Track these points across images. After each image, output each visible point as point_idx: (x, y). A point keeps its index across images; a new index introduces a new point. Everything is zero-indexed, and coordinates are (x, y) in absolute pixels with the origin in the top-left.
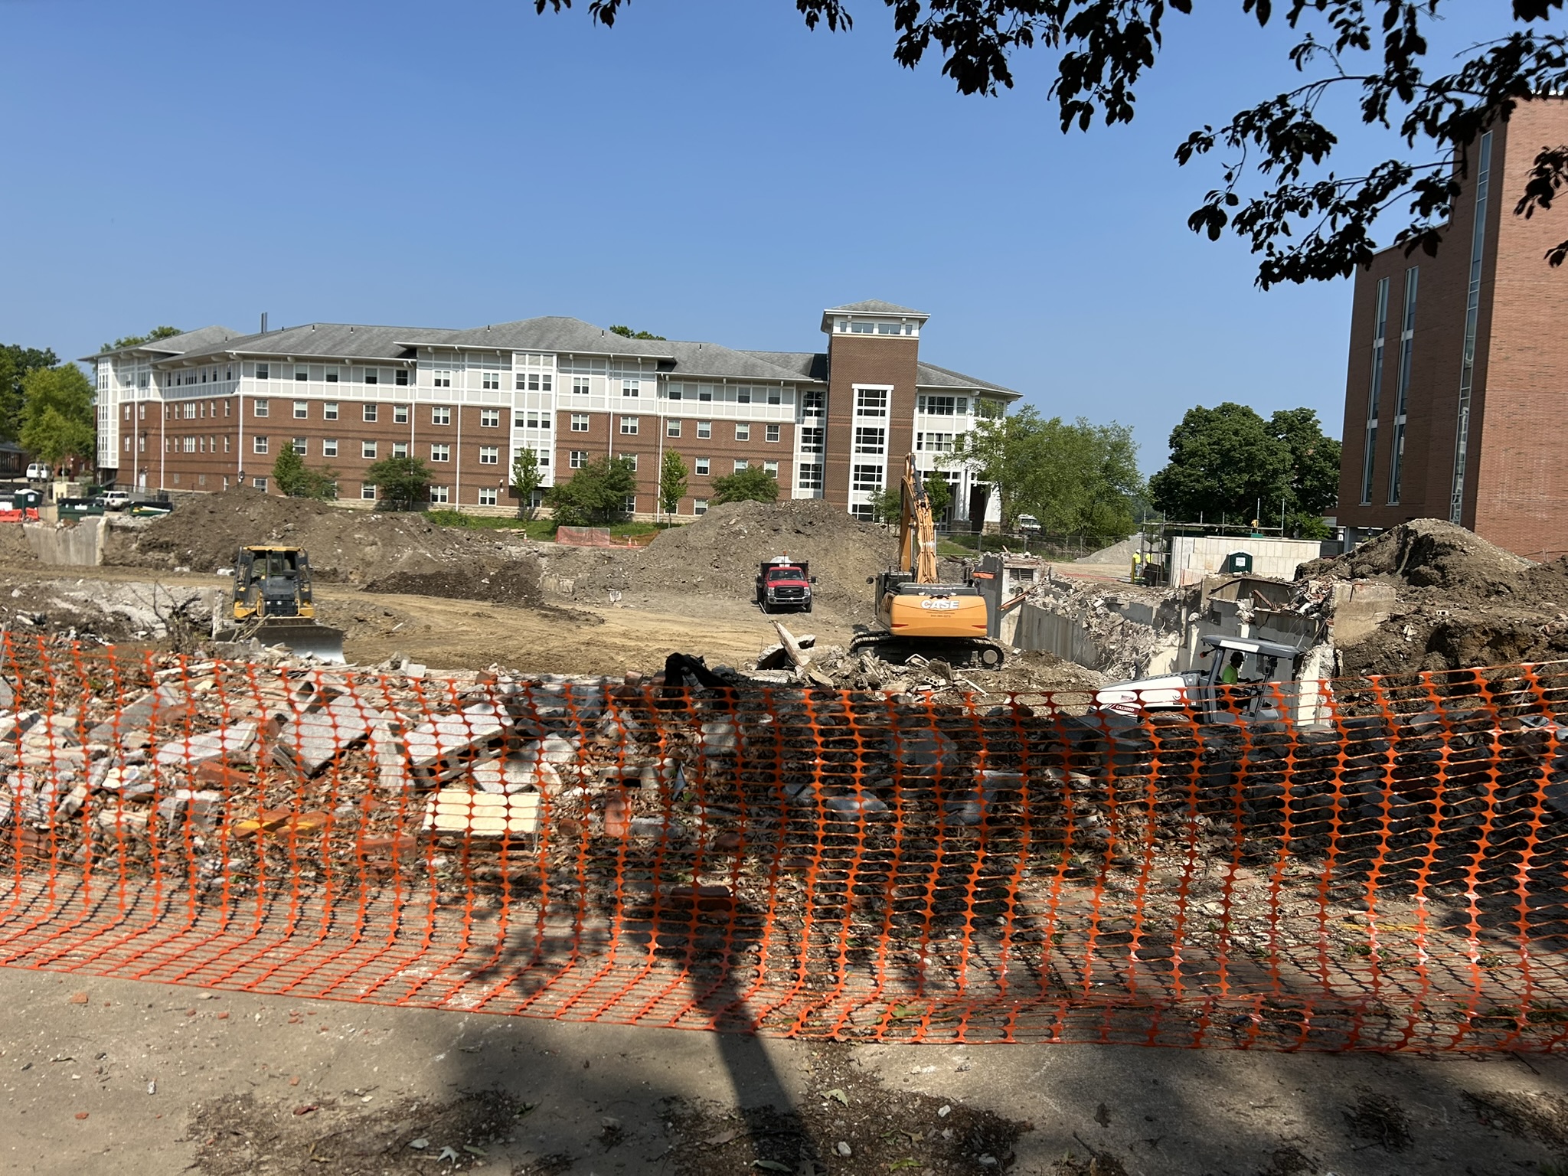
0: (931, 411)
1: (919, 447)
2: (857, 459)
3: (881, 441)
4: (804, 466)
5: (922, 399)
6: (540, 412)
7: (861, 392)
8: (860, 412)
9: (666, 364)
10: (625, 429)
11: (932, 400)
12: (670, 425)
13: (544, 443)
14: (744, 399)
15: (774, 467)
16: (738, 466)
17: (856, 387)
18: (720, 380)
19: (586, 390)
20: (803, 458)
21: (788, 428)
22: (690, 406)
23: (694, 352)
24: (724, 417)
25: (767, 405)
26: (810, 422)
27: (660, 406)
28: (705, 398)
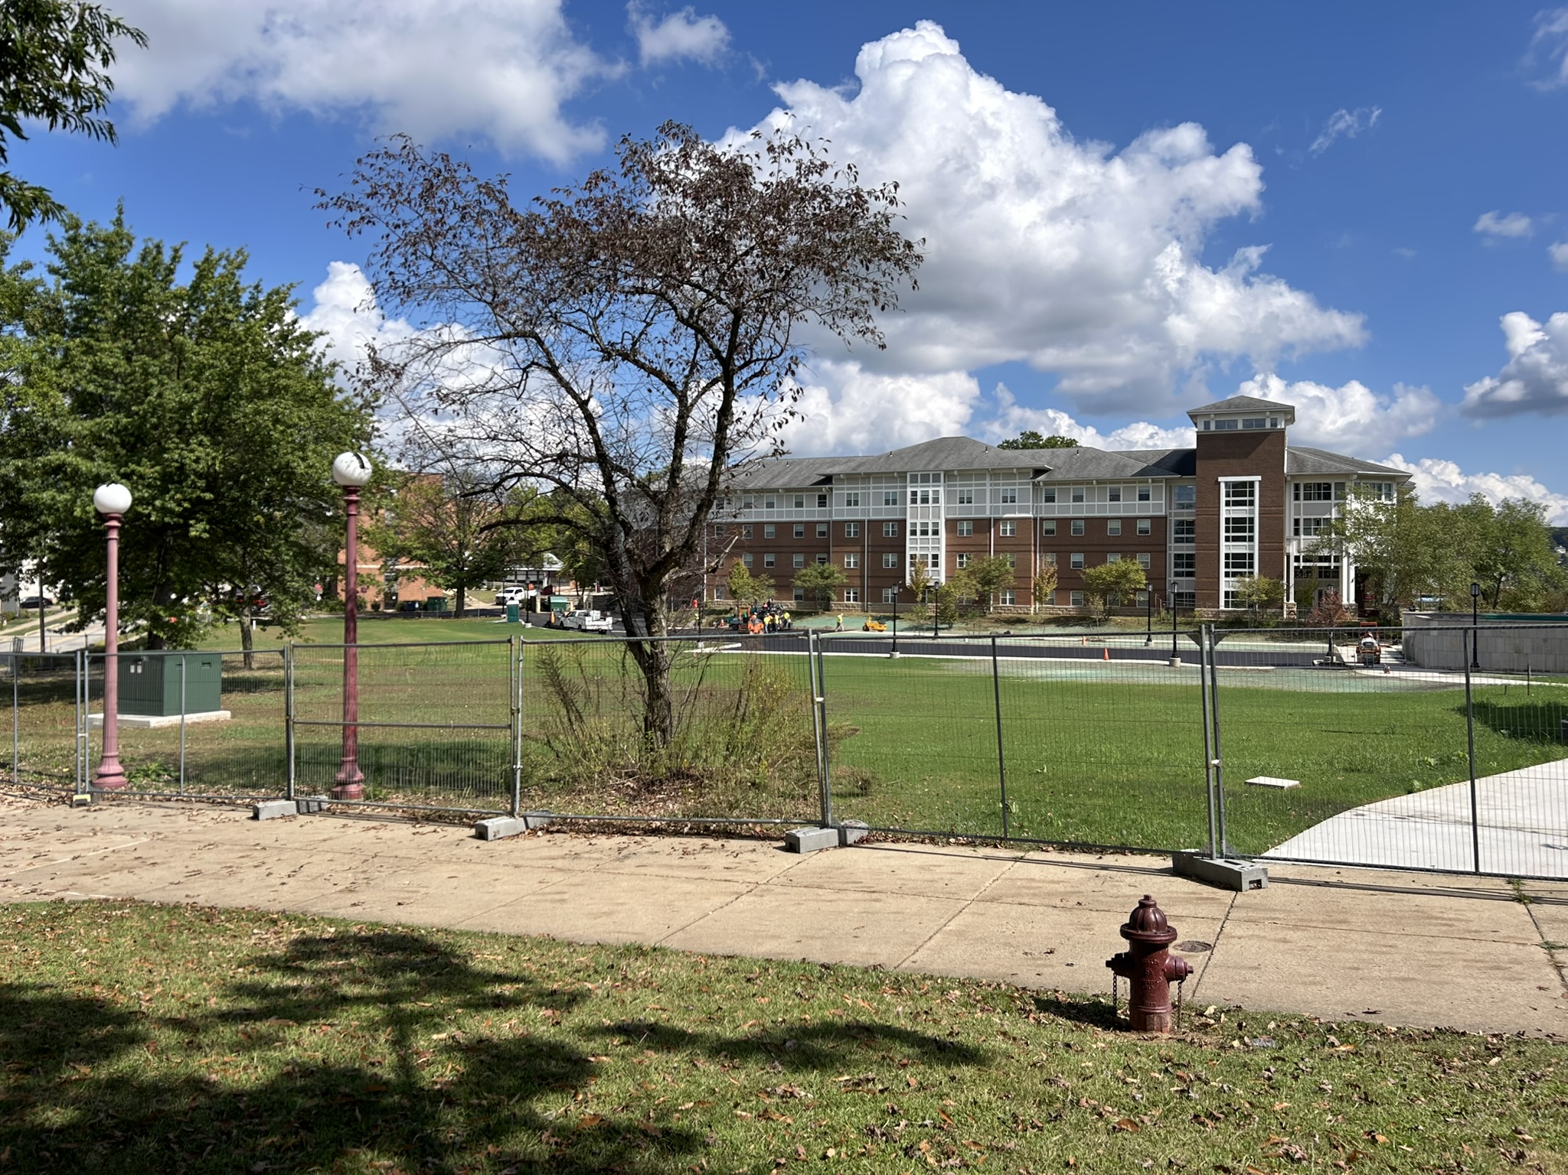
0: (1307, 497)
1: (1297, 532)
2: (1225, 548)
3: (1251, 530)
4: (1178, 556)
5: (1297, 487)
6: (931, 521)
7: (1226, 483)
8: (1228, 504)
9: (1039, 472)
10: (1005, 531)
11: (1306, 486)
12: (1047, 526)
13: (936, 547)
14: (1115, 497)
15: (1146, 558)
16: (1112, 558)
17: (1220, 479)
18: (1090, 482)
19: (970, 500)
20: (1176, 548)
21: (1159, 522)
22: (1064, 508)
23: (1071, 457)
24: (1096, 514)
25: (1137, 502)
26: (1182, 514)
27: (1037, 509)
28: (1078, 498)
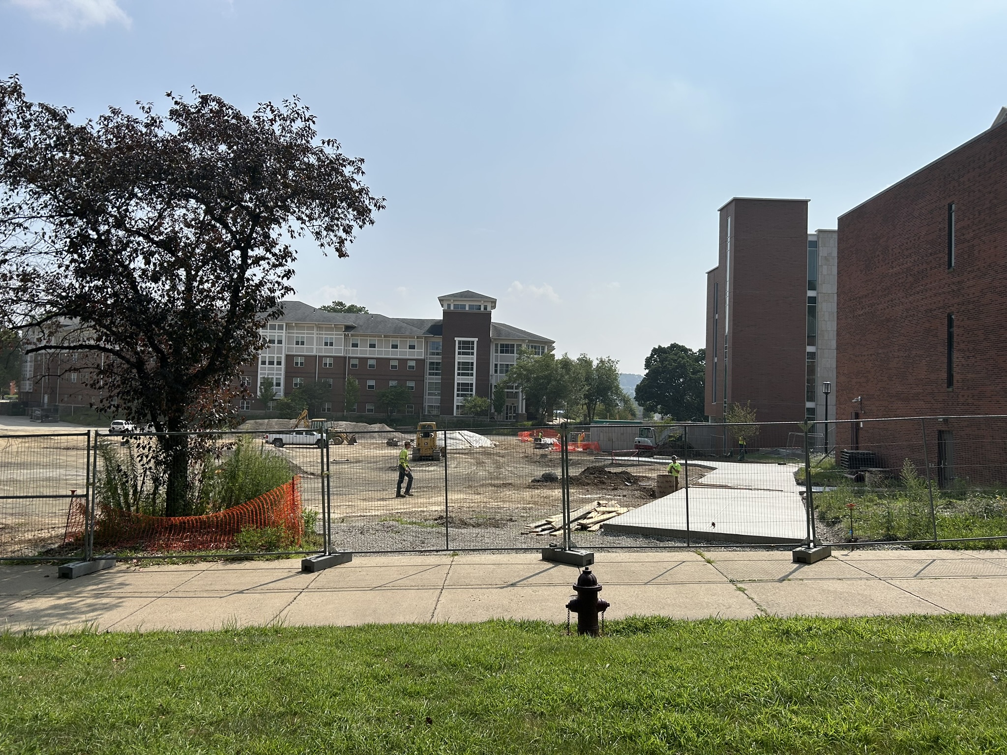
0: (502, 352)
1: (496, 371)
2: (458, 379)
3: (472, 369)
4: (430, 384)
5: (497, 345)
6: (276, 356)
7: (460, 342)
8: (459, 353)
9: (348, 328)
10: (325, 364)
11: (501, 345)
12: (353, 362)
13: (278, 373)
14: (395, 347)
15: (411, 384)
16: (392, 383)
17: (456, 339)
18: (380, 336)
19: (303, 343)
20: (430, 379)
21: (420, 362)
22: (363, 351)
23: (368, 320)
24: (383, 356)
25: (408, 350)
26: (433, 359)
27: (346, 351)
28: (372, 346)
